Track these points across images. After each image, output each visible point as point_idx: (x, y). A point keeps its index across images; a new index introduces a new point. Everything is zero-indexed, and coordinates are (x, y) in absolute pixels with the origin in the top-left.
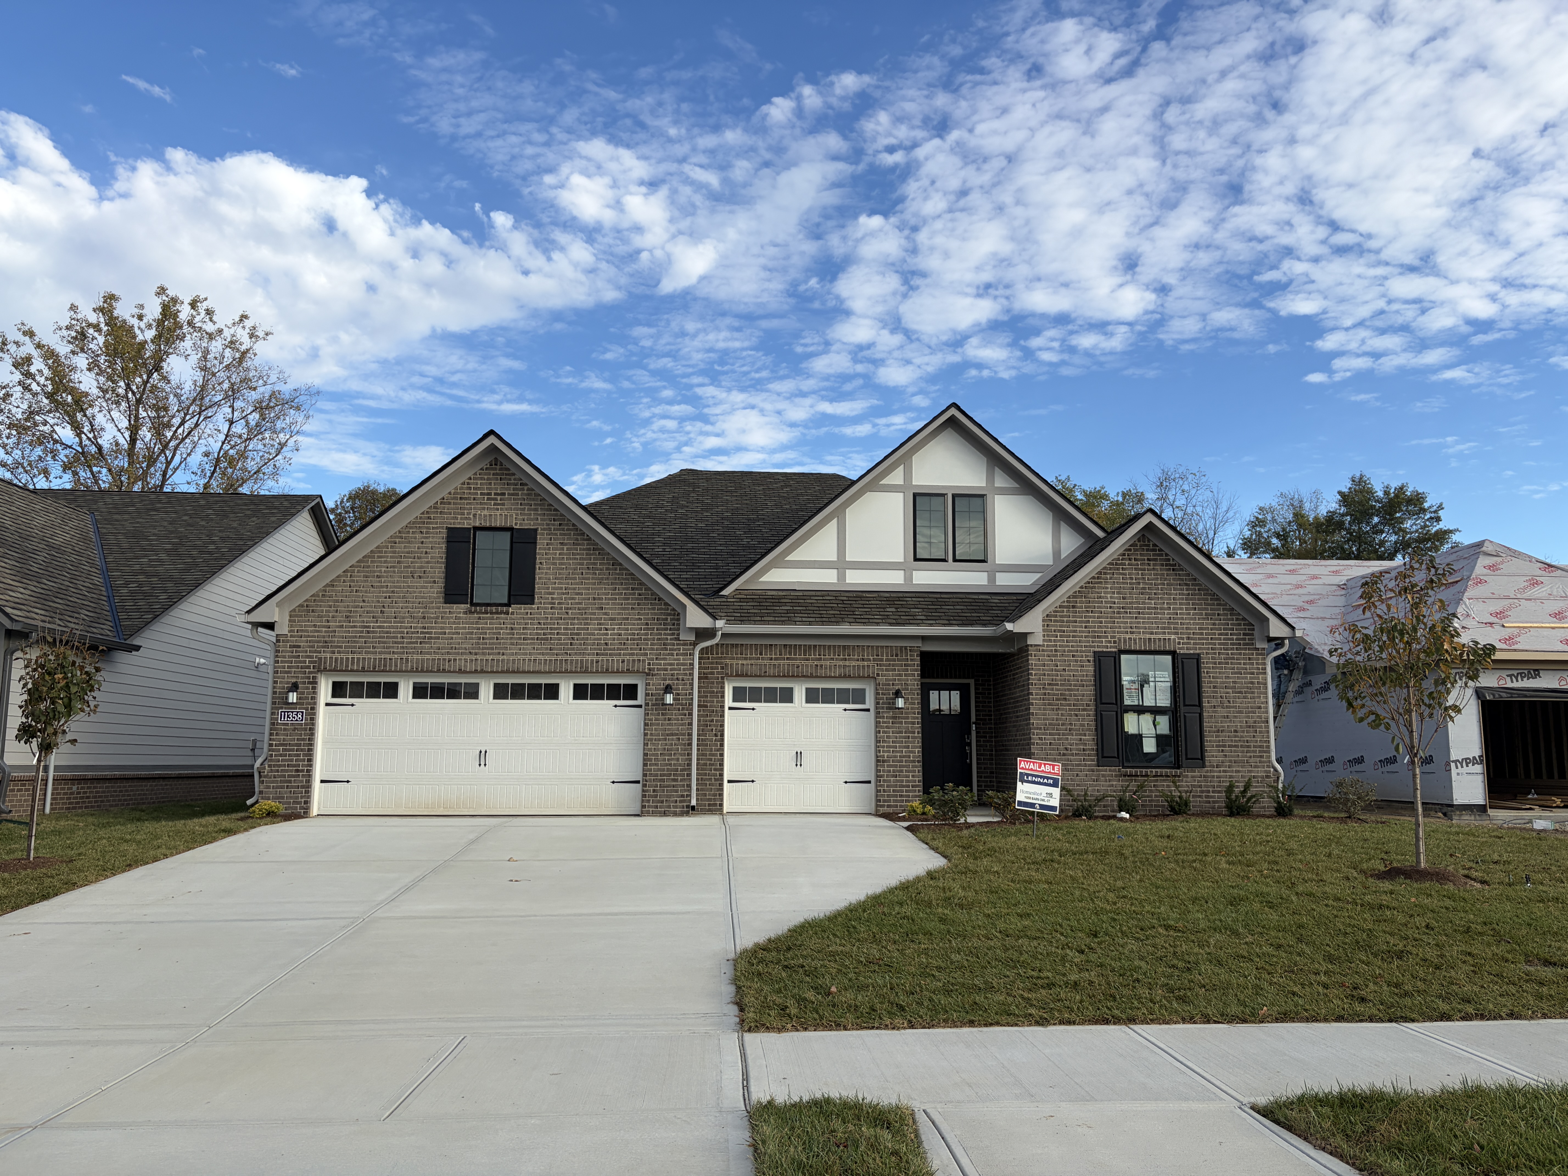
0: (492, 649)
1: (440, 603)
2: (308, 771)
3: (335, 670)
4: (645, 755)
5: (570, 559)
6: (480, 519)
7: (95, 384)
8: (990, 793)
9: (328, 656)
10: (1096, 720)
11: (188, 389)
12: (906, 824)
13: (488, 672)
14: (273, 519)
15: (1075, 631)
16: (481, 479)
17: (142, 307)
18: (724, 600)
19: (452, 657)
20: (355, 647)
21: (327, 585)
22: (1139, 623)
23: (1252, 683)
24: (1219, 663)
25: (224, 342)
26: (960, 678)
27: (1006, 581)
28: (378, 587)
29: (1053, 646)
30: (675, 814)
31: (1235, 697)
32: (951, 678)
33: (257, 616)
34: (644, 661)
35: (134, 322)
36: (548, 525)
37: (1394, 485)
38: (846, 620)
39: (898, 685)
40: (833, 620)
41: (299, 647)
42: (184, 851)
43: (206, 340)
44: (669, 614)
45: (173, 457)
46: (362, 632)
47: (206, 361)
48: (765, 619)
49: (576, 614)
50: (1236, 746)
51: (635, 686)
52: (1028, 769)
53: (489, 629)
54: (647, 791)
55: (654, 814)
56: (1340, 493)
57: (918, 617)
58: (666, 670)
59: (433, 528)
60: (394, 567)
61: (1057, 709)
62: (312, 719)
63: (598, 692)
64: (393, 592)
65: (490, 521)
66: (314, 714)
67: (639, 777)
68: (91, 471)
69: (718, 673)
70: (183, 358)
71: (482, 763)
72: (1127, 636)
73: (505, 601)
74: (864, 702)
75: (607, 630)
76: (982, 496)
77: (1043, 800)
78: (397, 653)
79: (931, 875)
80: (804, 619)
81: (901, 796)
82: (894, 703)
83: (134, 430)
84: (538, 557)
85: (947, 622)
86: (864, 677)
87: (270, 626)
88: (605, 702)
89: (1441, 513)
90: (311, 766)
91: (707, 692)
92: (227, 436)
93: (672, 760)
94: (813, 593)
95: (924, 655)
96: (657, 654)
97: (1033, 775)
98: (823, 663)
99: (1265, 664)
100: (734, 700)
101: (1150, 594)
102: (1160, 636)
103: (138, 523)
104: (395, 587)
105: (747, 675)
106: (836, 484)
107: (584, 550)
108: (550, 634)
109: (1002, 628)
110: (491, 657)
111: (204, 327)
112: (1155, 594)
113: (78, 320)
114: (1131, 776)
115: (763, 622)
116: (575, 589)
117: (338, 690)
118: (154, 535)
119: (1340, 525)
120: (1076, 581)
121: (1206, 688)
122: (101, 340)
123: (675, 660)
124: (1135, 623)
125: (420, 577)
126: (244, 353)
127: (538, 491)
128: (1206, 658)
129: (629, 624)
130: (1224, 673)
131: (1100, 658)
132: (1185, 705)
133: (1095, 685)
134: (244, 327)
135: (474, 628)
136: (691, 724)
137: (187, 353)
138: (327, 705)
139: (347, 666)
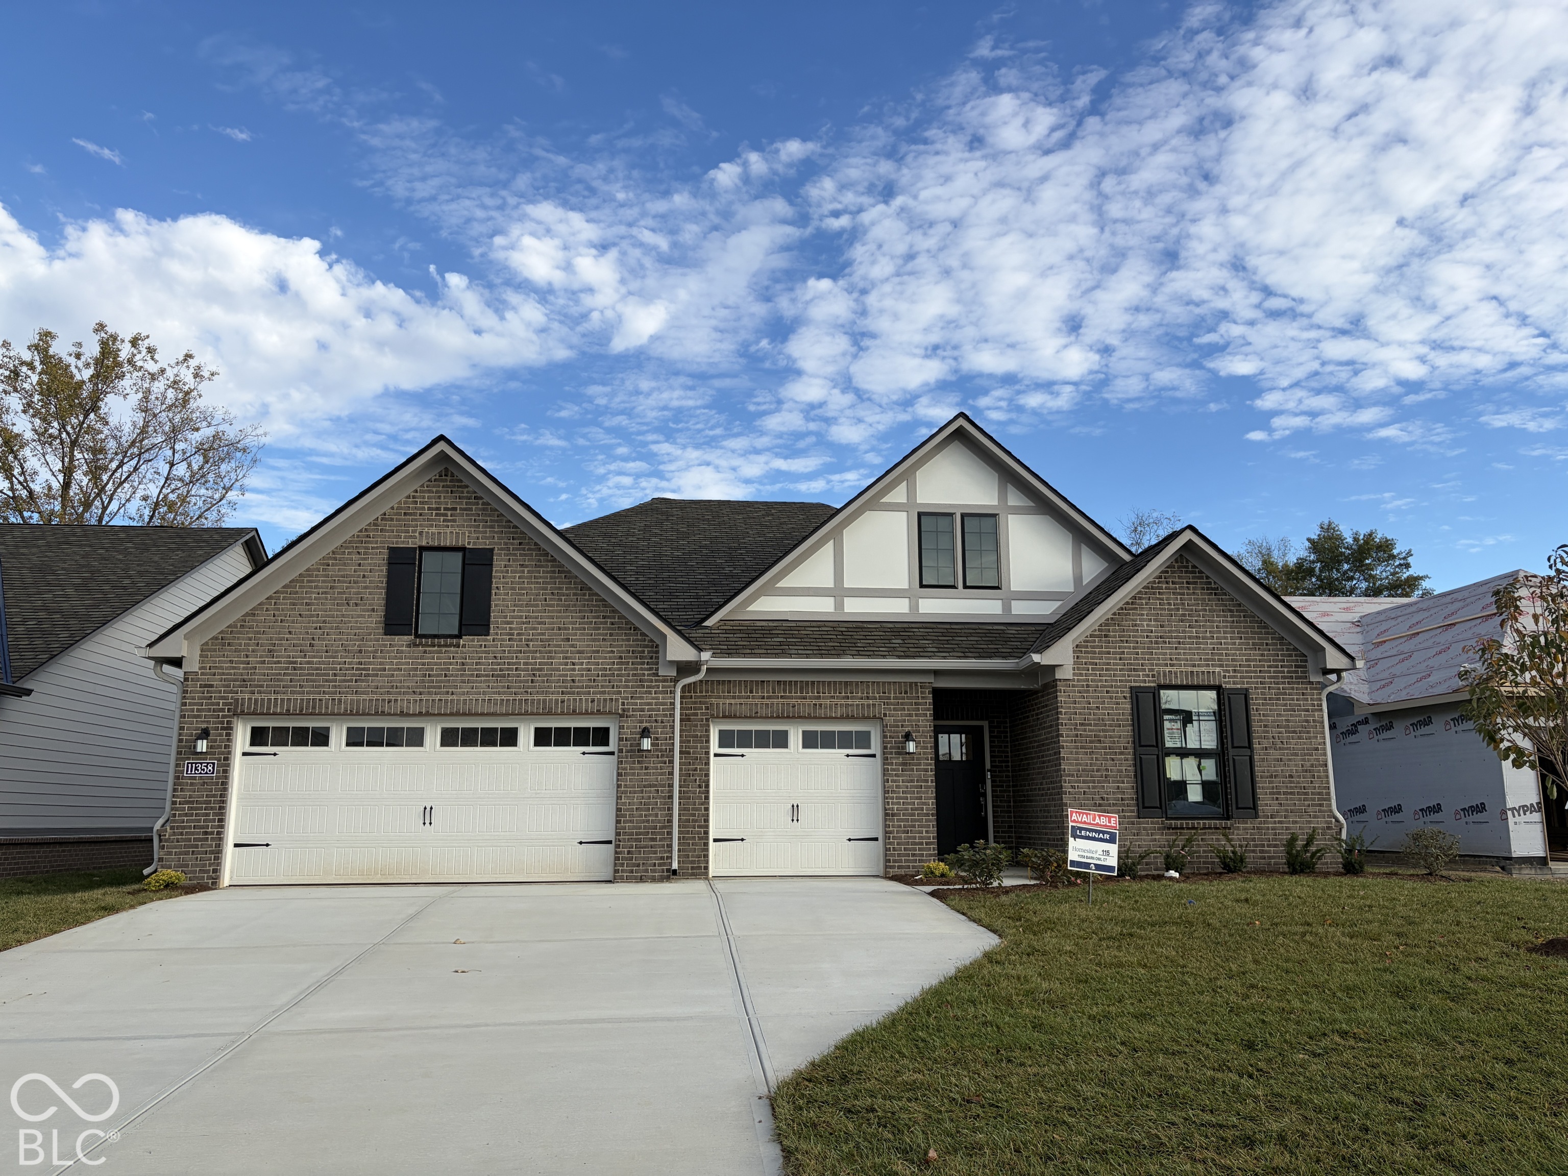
0: (440, 687)
1: (379, 634)
2: (219, 833)
3: (254, 714)
4: (619, 810)
5: (532, 583)
6: (427, 538)
7: (30, 426)
8: (1025, 851)
9: (247, 696)
10: (1135, 765)
11: (128, 433)
12: (930, 888)
13: (434, 715)
14: (200, 552)
15: (1108, 664)
16: (429, 491)
17: (80, 345)
18: (707, 631)
19: (392, 697)
20: (279, 686)
21: (247, 615)
22: (1179, 654)
23: (1307, 721)
24: (1270, 699)
25: (166, 382)
26: (972, 719)
27: (1022, 610)
28: (307, 616)
29: (1084, 681)
30: (654, 880)
31: (1288, 738)
32: (962, 719)
33: (162, 650)
34: (617, 700)
35: (72, 361)
36: (506, 544)
37: (1363, 532)
38: (848, 652)
39: (907, 726)
40: (833, 652)
41: (212, 686)
42: (46, 936)
43: (148, 381)
44: (647, 646)
45: (109, 503)
46: (287, 668)
47: (147, 402)
48: (756, 651)
49: (537, 646)
50: (1291, 793)
51: (606, 730)
52: (1081, 822)
53: (436, 664)
54: (620, 853)
55: (630, 879)
56: (1309, 540)
57: (929, 650)
58: (643, 710)
59: (373, 548)
60: (326, 593)
61: (1092, 753)
62: (225, 771)
63: (562, 738)
64: (325, 622)
65: (439, 539)
66: (228, 765)
67: (611, 837)
68: (22, 517)
69: (702, 714)
70: (122, 398)
71: (427, 822)
72: (1167, 669)
73: (456, 632)
74: (869, 747)
75: (574, 664)
76: (994, 516)
77: (1099, 859)
78: (328, 693)
79: (989, 957)
80: (800, 652)
81: (913, 855)
82: (904, 748)
83: (68, 472)
84: (494, 580)
85: (962, 655)
86: (869, 718)
87: (177, 662)
88: (572, 748)
89: (1410, 560)
90: (222, 827)
91: (690, 736)
92: (167, 479)
93: (650, 815)
94: (808, 624)
95: (938, 693)
96: (632, 693)
97: (1086, 829)
98: (822, 701)
99: (1320, 700)
100: (721, 746)
101: (1191, 621)
102: (1203, 669)
103: (46, 556)
104: (327, 616)
105: (735, 717)
106: (821, 513)
107: (548, 572)
108: (508, 669)
109: (1028, 660)
110: (438, 697)
111: (146, 366)
112: (1196, 621)
113: (10, 358)
114: (1176, 828)
115: (753, 655)
116: (537, 617)
117: (258, 737)
118: (63, 569)
119: (1310, 572)
120: (1110, 606)
121: (1256, 727)
122: (35, 378)
123: (653, 698)
124: (1175, 654)
125: (356, 605)
126: (187, 393)
127: (495, 506)
128: (1255, 694)
129: (600, 658)
130: (1275, 710)
131: (1136, 694)
132: (1233, 747)
133: (1133, 725)
134: (188, 367)
135: (419, 664)
136: (671, 773)
137: (126, 392)
138: (244, 754)
139: (269, 708)
